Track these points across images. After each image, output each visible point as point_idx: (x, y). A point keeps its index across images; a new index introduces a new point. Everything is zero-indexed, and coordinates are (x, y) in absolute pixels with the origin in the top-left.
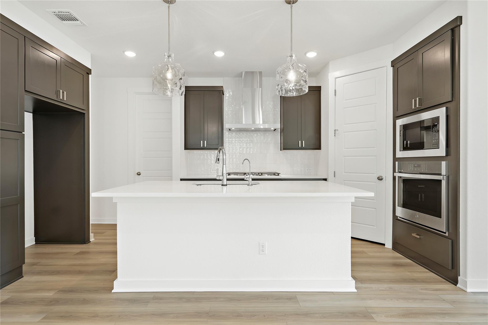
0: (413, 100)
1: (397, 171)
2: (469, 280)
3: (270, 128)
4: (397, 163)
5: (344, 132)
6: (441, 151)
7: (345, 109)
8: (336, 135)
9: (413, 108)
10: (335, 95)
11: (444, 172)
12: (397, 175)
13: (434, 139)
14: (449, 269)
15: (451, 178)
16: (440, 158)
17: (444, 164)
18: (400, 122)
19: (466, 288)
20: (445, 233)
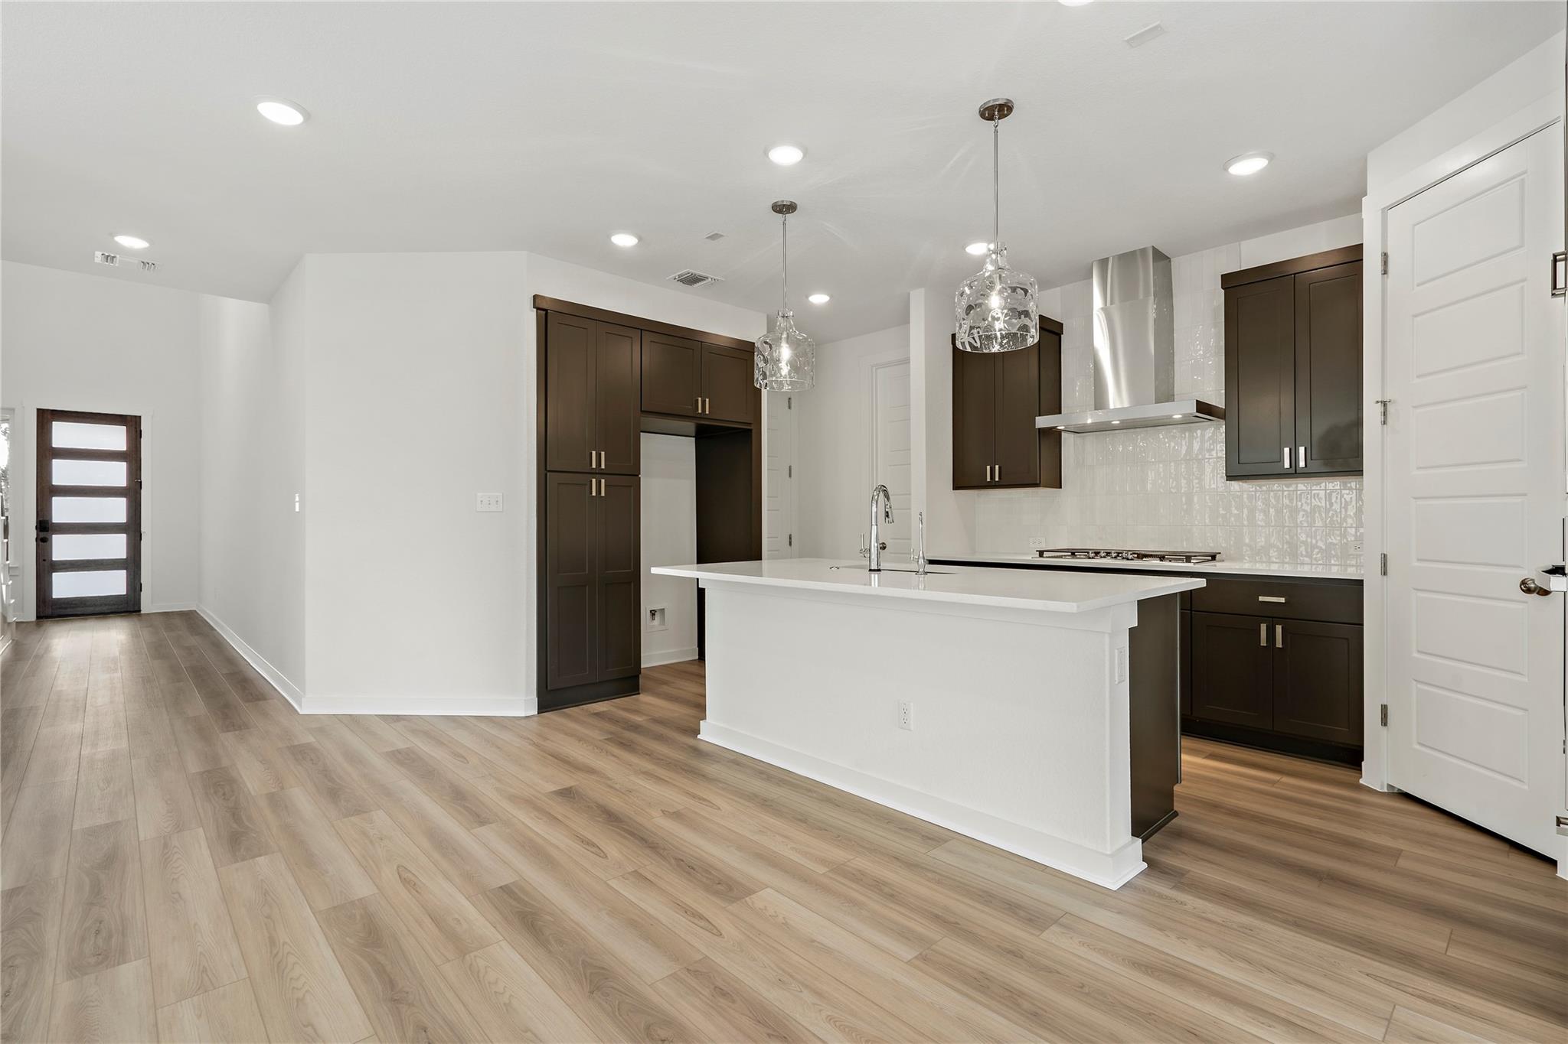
3: (1170, 417)
5: (1415, 407)
7: (1419, 319)
8: (1389, 420)
10: (1385, 272)
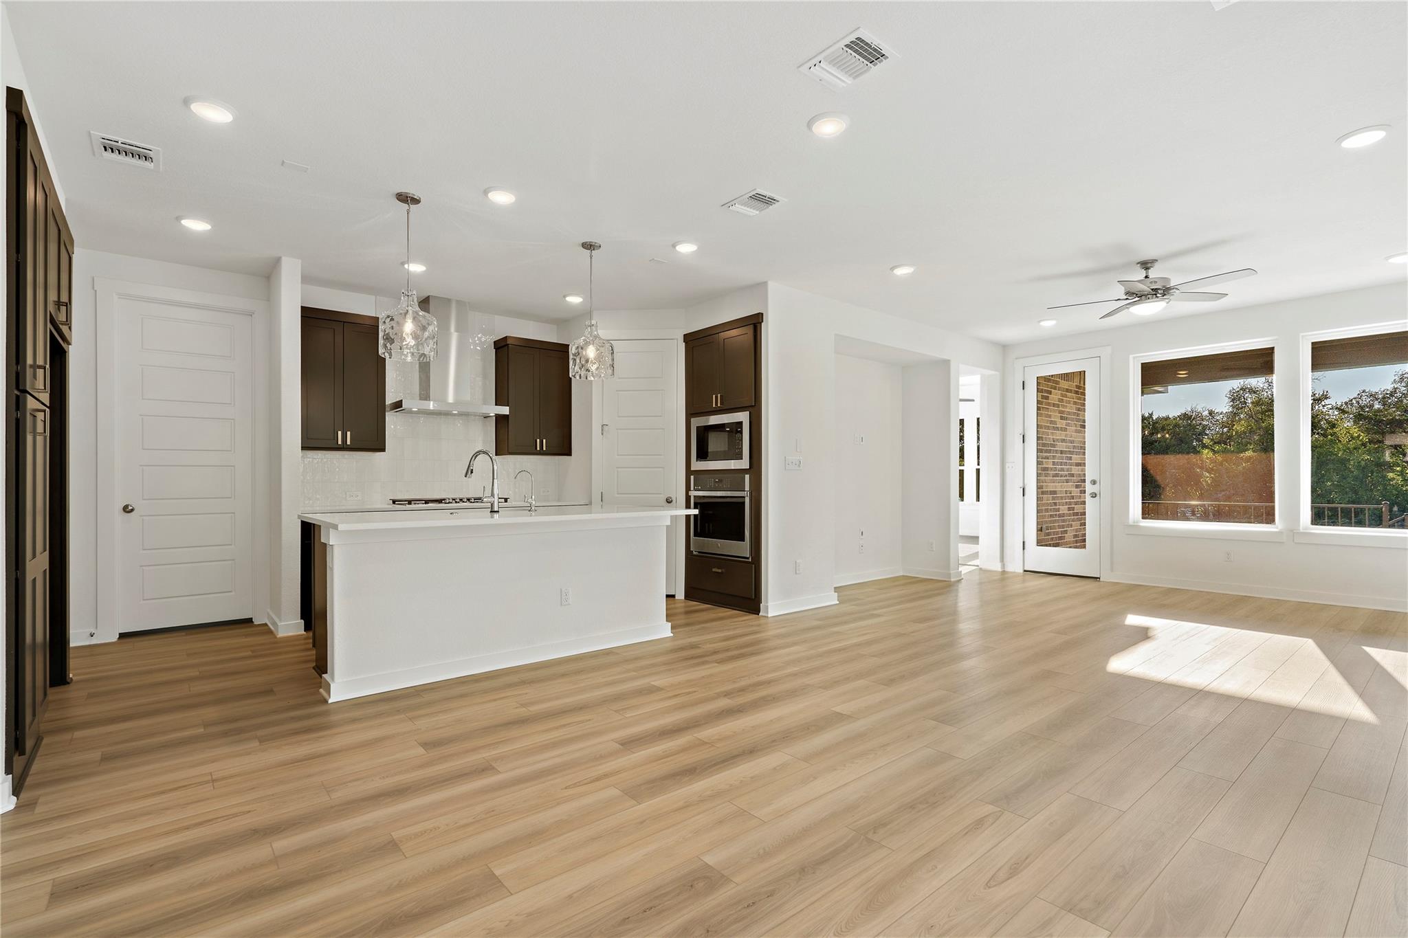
0: (714, 396)
1: (692, 488)
2: (770, 604)
4: (692, 477)
6: (744, 463)
8: (604, 434)
9: (714, 406)
11: (747, 488)
12: (693, 493)
13: (738, 449)
14: (750, 599)
15: (753, 494)
16: (743, 471)
17: (747, 477)
18: (697, 422)
19: (768, 613)
20: (748, 558)
